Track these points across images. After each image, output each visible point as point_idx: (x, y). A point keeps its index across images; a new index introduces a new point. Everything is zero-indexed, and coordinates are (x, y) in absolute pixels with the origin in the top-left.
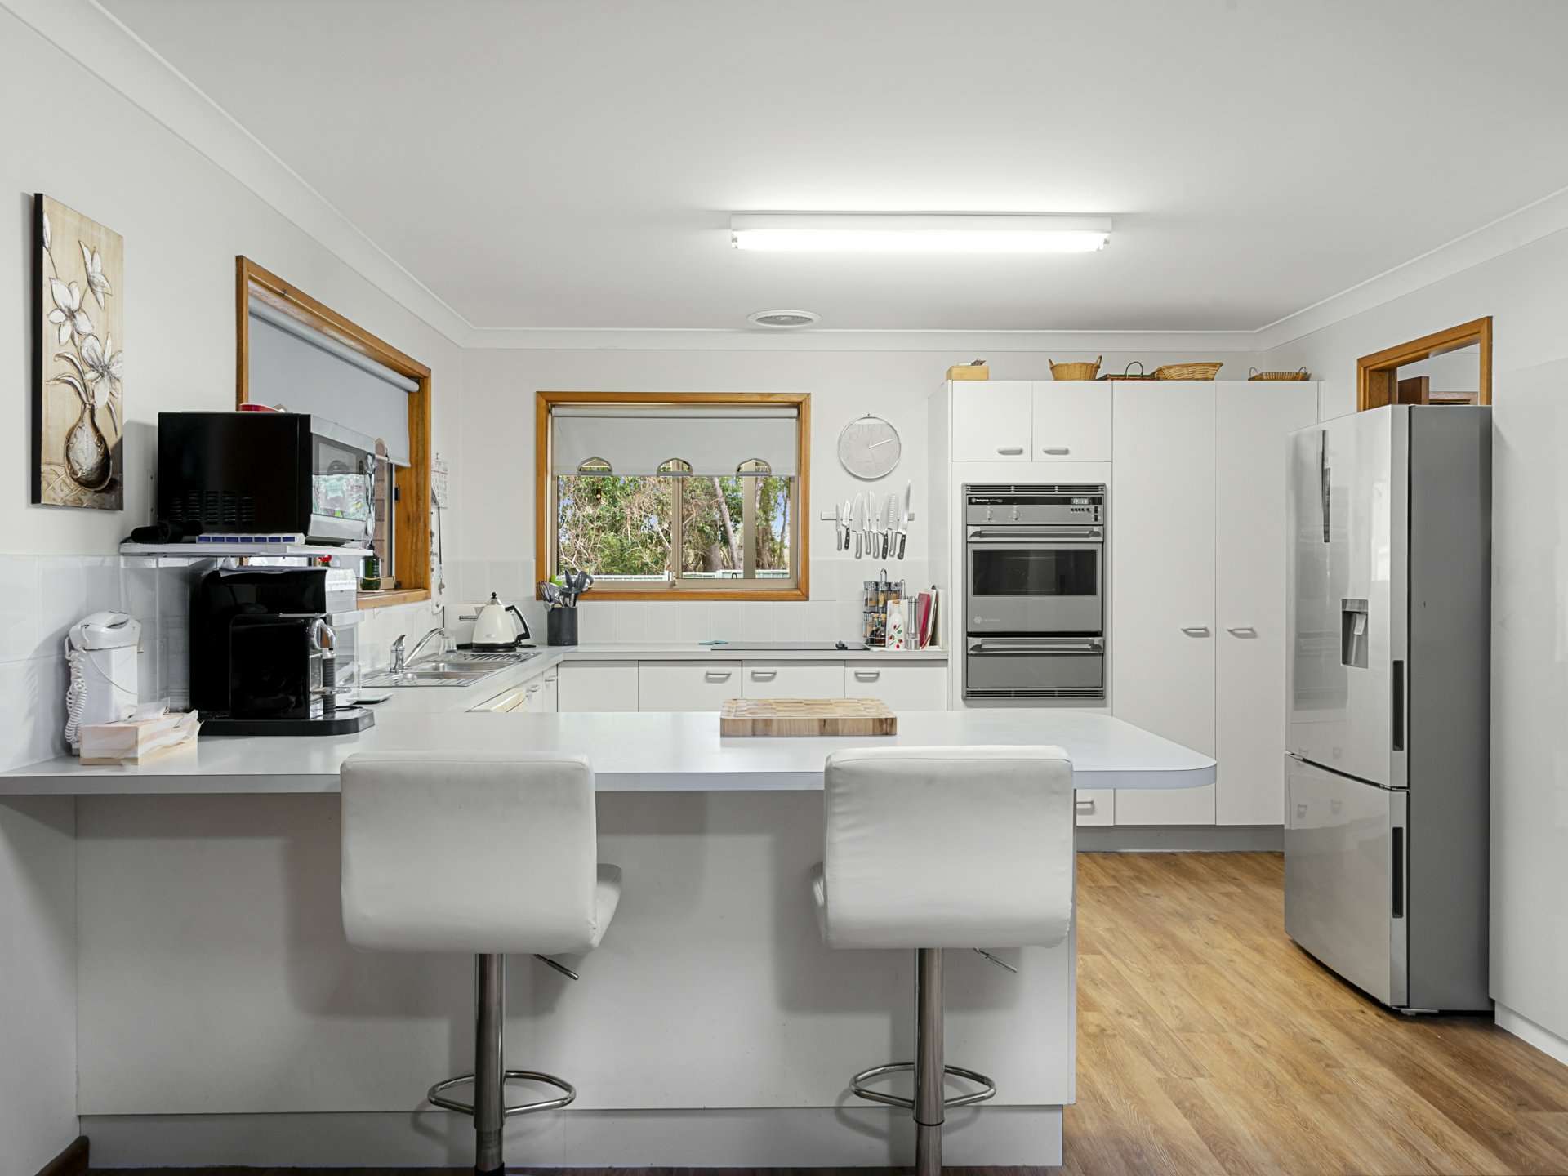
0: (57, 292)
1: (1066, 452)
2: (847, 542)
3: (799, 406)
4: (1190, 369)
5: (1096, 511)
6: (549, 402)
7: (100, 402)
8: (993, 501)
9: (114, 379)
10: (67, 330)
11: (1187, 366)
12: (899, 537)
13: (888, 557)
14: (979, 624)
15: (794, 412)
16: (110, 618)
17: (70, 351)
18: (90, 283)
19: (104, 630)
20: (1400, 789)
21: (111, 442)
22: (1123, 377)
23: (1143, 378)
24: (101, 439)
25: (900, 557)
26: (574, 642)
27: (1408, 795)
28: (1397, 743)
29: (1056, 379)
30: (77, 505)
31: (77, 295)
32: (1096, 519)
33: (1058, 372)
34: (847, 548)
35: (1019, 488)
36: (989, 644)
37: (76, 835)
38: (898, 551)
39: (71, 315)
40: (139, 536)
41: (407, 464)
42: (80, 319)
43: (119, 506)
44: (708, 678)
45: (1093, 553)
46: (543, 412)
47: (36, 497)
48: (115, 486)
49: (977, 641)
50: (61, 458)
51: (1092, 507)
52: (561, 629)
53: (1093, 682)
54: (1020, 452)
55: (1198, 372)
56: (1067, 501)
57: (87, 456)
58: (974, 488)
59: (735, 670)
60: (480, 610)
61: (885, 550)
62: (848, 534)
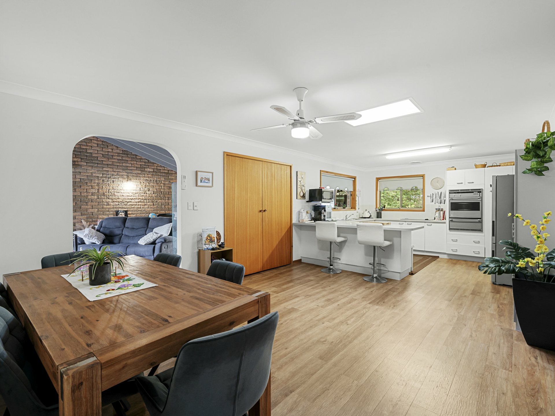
0: (299, 180)
1: (473, 183)
2: (433, 201)
3: (423, 176)
4: (506, 163)
5: (480, 194)
6: (378, 179)
7: (303, 189)
8: (455, 193)
9: (304, 187)
10: (300, 183)
11: (505, 163)
12: (444, 200)
13: (441, 204)
14: (452, 216)
15: (422, 178)
16: (303, 210)
17: (300, 185)
18: (302, 178)
19: (302, 211)
20: (494, 243)
21: (304, 193)
22: (492, 166)
23: (497, 166)
24: (303, 192)
25: (444, 203)
26: (381, 218)
27: (496, 245)
28: (493, 235)
29: (476, 168)
30: (301, 199)
31: (301, 179)
32: (480, 196)
33: (476, 166)
34: (433, 202)
35: (461, 190)
36: (454, 220)
37: (301, 230)
38: (444, 202)
39: (300, 181)
40: (307, 202)
41: (352, 191)
42: (301, 182)
43: (305, 199)
44: (399, 224)
45: (479, 203)
46: (377, 181)
47: (297, 199)
48: (305, 197)
49: (451, 219)
50: (299, 195)
51: (479, 193)
52: (379, 215)
53: (479, 228)
54: (462, 183)
55: (509, 164)
56: (473, 192)
57: (302, 194)
58: (451, 190)
59: (404, 223)
60: (364, 212)
61: (441, 203)
62: (433, 199)
